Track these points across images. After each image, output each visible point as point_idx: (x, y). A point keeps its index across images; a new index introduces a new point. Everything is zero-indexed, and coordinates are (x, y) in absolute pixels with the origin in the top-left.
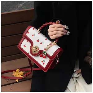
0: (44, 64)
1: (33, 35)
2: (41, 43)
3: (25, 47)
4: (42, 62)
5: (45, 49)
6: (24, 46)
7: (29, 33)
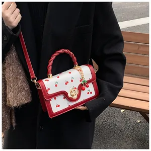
0: (91, 93)
1: (56, 86)
2: (72, 81)
3: (59, 106)
4: (88, 93)
5: (81, 81)
6: (57, 106)
7: (49, 89)
